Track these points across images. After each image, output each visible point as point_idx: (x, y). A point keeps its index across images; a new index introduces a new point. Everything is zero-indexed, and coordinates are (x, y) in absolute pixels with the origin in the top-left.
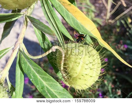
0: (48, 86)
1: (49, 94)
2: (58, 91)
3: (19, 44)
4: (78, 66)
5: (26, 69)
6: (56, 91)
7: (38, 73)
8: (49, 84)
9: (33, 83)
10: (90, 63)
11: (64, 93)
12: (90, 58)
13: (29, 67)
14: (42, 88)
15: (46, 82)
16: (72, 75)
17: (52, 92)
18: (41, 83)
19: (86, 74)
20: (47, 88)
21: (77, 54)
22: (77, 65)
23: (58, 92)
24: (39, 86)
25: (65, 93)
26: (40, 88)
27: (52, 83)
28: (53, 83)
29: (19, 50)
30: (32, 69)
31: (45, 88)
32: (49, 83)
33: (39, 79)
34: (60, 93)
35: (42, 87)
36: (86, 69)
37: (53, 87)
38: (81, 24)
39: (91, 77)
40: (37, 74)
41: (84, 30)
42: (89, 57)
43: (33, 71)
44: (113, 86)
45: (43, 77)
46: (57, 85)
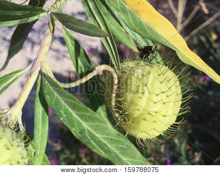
0: (91, 128)
1: (93, 141)
2: (108, 137)
3: (39, 63)
4: (141, 98)
5: (53, 103)
6: (104, 136)
7: (72, 109)
8: (93, 126)
9: (66, 125)
10: (163, 93)
11: (119, 139)
12: (162, 85)
13: (57, 99)
14: (80, 133)
15: (88, 124)
16: (131, 113)
17: (98, 138)
18: (79, 125)
19: (156, 112)
20: (90, 133)
21: (140, 77)
22: (139, 97)
23: (108, 139)
24: (75, 128)
25: (122, 140)
26: (78, 131)
27: (97, 124)
28: (99, 124)
29: (41, 72)
30: (63, 102)
31: (87, 132)
32: (93, 124)
33: (76, 119)
34: (112, 139)
35: (80, 131)
36: (155, 103)
37: (99, 131)
38: (148, 24)
39: (164, 116)
40: (72, 111)
41: (153, 34)
42: (161, 83)
43: (64, 106)
44: (188, 147)
45: (83, 115)
46: (106, 127)
